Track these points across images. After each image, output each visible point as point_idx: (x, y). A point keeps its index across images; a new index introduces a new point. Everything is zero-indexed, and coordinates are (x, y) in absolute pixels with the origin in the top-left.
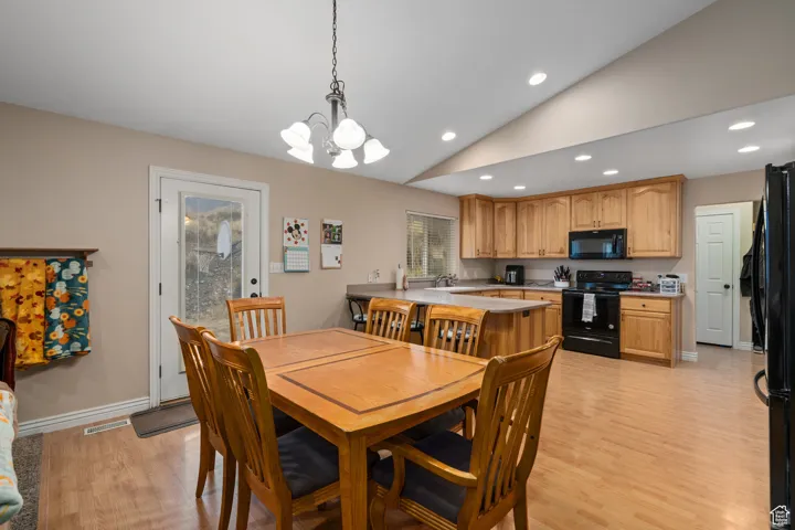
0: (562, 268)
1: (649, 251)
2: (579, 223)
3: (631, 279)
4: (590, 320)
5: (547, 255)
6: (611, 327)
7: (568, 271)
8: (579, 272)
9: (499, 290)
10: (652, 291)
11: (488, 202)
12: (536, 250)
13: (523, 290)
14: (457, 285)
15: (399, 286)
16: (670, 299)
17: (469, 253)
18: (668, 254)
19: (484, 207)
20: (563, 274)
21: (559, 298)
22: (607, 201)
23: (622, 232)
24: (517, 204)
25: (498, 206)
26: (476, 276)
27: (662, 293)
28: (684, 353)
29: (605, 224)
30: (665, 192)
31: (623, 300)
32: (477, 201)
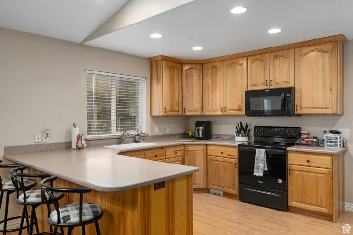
0: (241, 123)
1: (313, 108)
2: (254, 83)
3: (300, 134)
4: (261, 174)
5: (228, 112)
6: (280, 181)
7: (247, 127)
8: (256, 127)
9: (185, 145)
10: (318, 146)
11: (176, 64)
12: (218, 108)
13: (207, 145)
14: (144, 141)
15: (74, 146)
16: (331, 155)
17: (158, 111)
18: (330, 111)
19: (171, 69)
20: (242, 130)
21: (235, 152)
22: (277, 62)
23: (290, 90)
24: (203, 65)
25: (186, 67)
26: (168, 131)
27: (326, 149)
28: (347, 204)
29: (276, 83)
30: (328, 52)
31: (290, 156)
32: (164, 62)
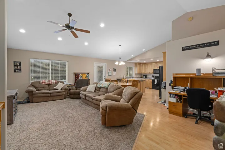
2: (155, 68)
4: (156, 84)
5: (150, 73)
8: (156, 76)
11: (140, 64)
12: (148, 72)
13: (146, 79)
15: (124, 78)
17: (136, 73)
19: (139, 65)
20: (153, 76)
21: (151, 80)
24: (145, 64)
25: (142, 64)
26: (138, 77)
